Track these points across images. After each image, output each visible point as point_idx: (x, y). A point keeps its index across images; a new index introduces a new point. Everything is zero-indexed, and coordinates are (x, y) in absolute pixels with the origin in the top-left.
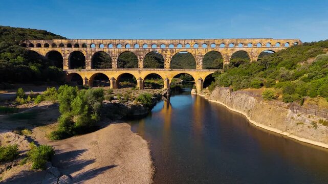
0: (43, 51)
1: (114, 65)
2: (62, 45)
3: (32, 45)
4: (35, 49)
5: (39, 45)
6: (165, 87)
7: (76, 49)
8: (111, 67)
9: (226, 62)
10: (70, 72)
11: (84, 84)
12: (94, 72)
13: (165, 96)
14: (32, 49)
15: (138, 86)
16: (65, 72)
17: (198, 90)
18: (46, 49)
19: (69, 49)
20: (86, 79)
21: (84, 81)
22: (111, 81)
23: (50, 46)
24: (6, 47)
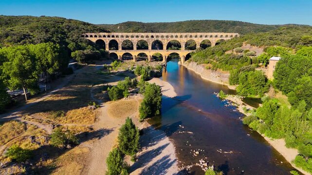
0: (94, 40)
1: (135, 47)
2: (104, 36)
3: (87, 36)
4: (89, 38)
5: (91, 36)
6: (164, 60)
7: (113, 39)
8: (133, 49)
9: (198, 47)
10: (111, 52)
11: (119, 58)
12: (124, 52)
13: (164, 65)
14: (87, 38)
15: (149, 60)
16: (108, 52)
17: (182, 62)
18: (96, 38)
19: (109, 38)
20: (120, 56)
21: (119, 57)
22: (134, 58)
23: (98, 37)
24: (78, 39)
